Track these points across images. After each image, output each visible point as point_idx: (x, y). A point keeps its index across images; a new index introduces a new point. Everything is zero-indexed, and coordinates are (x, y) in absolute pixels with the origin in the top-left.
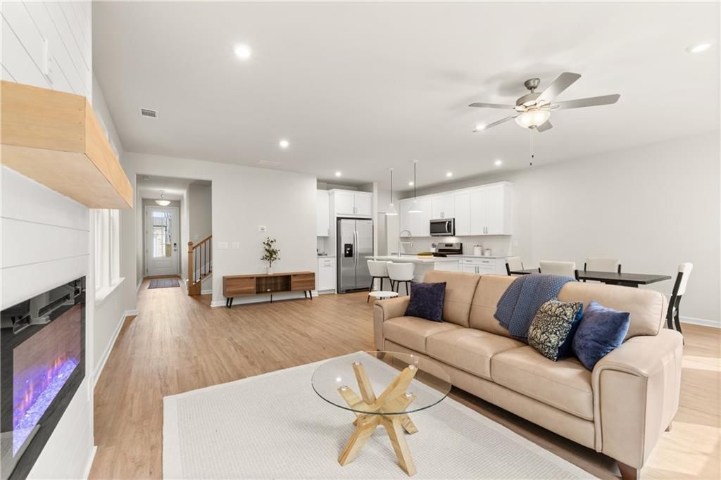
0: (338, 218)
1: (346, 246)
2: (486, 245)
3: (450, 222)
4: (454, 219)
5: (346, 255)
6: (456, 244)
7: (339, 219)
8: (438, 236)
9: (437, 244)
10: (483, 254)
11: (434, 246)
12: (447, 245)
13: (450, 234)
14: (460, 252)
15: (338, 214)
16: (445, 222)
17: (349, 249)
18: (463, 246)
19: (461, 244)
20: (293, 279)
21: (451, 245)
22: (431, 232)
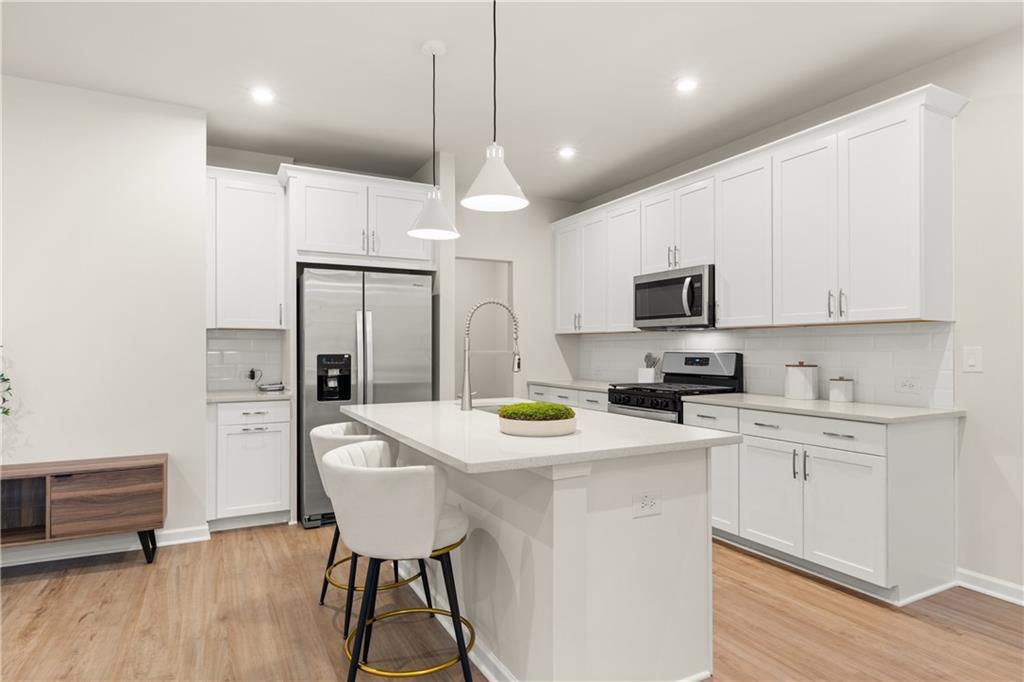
0: (298, 263)
1: (325, 361)
2: (835, 361)
3: (697, 279)
4: (712, 269)
5: (323, 394)
6: (724, 355)
7: (301, 267)
8: (664, 328)
9: (658, 354)
10: (821, 395)
11: (651, 362)
12: (690, 361)
13: (695, 320)
14: (734, 383)
15: (301, 252)
16: (681, 280)
17: (335, 372)
18: (746, 360)
19: (739, 357)
20: (53, 493)
21: (704, 361)
22: (637, 318)
